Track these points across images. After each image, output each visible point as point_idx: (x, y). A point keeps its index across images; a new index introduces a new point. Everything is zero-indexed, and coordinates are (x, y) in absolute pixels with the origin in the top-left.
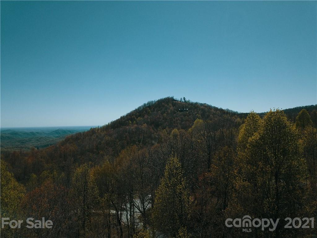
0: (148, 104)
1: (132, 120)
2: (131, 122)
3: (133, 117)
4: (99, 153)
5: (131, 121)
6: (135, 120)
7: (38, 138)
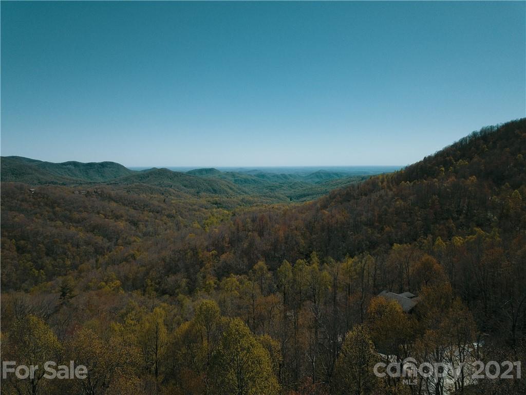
0: (481, 132)
1: (446, 164)
2: (443, 169)
3: (448, 158)
4: (382, 229)
5: (444, 166)
6: (452, 164)
7: (291, 183)
